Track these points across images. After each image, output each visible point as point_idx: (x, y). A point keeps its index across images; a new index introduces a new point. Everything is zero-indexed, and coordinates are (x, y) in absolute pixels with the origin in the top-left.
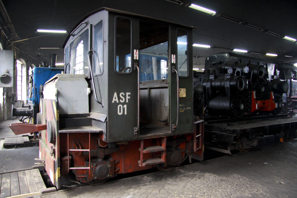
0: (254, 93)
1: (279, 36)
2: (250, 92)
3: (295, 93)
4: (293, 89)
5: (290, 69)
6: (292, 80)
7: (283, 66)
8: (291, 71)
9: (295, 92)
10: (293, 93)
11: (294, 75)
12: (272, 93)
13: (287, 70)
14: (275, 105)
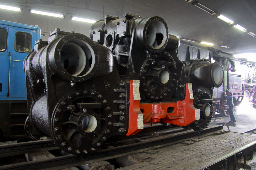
0: (136, 85)
1: (213, 14)
2: (124, 83)
3: (232, 87)
4: (230, 83)
5: (227, 59)
6: (230, 71)
7: (219, 54)
8: (228, 61)
9: (232, 85)
10: (231, 87)
11: (232, 66)
12: (190, 87)
13: (224, 59)
14: (194, 112)
